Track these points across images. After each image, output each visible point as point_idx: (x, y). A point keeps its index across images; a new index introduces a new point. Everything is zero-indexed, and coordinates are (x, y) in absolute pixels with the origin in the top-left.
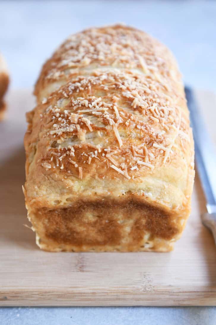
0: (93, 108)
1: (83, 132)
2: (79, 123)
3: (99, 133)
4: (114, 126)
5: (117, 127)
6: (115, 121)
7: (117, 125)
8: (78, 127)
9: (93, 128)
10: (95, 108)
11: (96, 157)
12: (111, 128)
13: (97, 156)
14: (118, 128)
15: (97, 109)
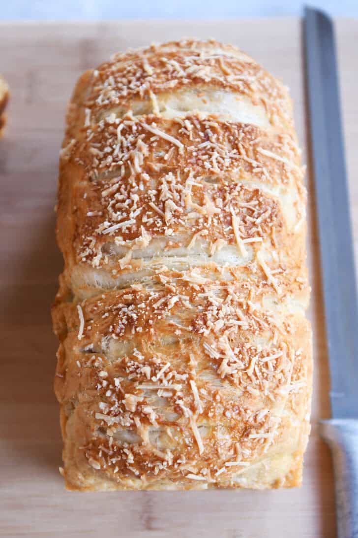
0: (159, 382)
1: (145, 429)
2: (138, 413)
3: (169, 431)
4: (191, 418)
5: (195, 421)
6: (193, 409)
7: (195, 417)
8: (137, 420)
9: (159, 423)
10: (162, 384)
11: (165, 468)
12: (186, 421)
13: (167, 468)
14: (197, 420)
15: (164, 386)
